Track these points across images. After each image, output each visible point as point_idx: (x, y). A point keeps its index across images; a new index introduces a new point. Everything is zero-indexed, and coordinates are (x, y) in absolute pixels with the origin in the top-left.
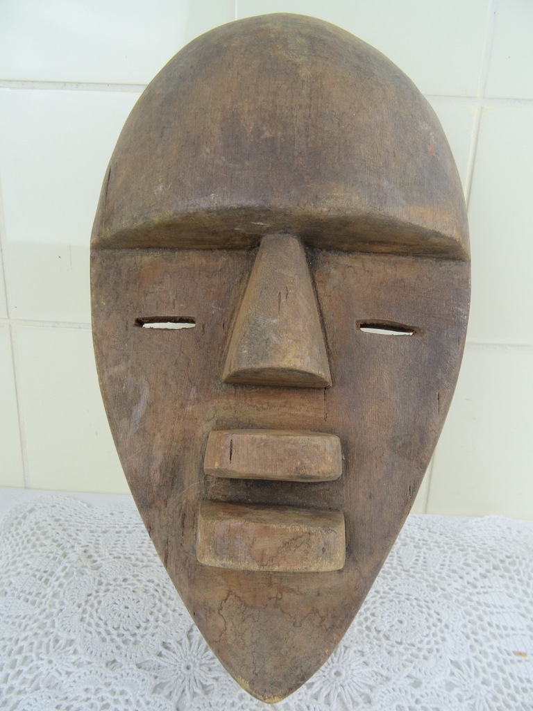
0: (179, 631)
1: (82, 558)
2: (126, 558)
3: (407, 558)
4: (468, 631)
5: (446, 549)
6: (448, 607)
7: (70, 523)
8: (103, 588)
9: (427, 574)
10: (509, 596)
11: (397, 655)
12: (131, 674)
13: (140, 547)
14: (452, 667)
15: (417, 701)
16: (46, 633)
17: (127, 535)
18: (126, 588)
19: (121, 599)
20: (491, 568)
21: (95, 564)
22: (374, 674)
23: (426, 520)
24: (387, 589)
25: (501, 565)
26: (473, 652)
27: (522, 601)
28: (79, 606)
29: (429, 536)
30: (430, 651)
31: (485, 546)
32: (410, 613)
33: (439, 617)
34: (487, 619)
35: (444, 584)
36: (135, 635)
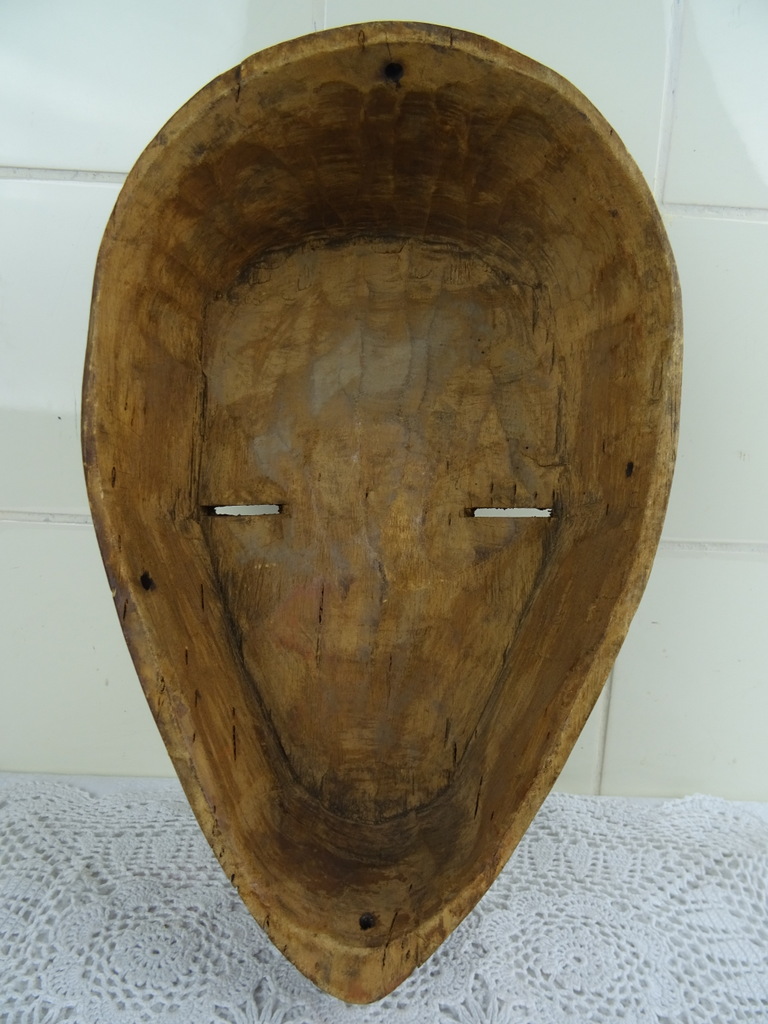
0: (241, 988)
1: (84, 877)
2: (152, 875)
3: (580, 863)
4: (678, 969)
5: (635, 847)
6: (647, 934)
7: (63, 823)
8: (117, 923)
9: (611, 885)
10: (733, 914)
11: (577, 1011)
13: (174, 857)
16: (27, 999)
17: (154, 838)
18: (153, 922)
19: (146, 940)
20: (704, 872)
21: (104, 885)
23: (603, 805)
24: (553, 910)
25: (717, 868)
26: (690, 1001)
27: (754, 921)
28: (80, 953)
29: (609, 829)
30: (626, 1003)
31: (691, 841)
32: (591, 945)
33: (634, 950)
34: (705, 949)
35: (637, 900)
36: (170, 995)
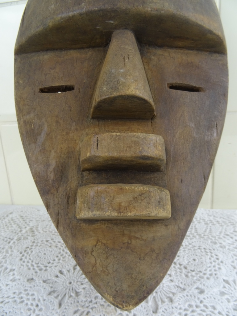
0: (70, 265)
3: (200, 229)
5: (223, 224)
6: (223, 252)
8: (35, 244)
9: (211, 236)
11: (191, 277)
12: (39, 285)
14: (224, 283)
15: (201, 302)
18: (47, 245)
19: (43, 250)
21: (34, 234)
22: (176, 287)
23: (213, 212)
24: (187, 244)
28: (21, 253)
29: (214, 219)
30: (211, 275)
33: (217, 257)
35: (221, 241)
36: (46, 266)
